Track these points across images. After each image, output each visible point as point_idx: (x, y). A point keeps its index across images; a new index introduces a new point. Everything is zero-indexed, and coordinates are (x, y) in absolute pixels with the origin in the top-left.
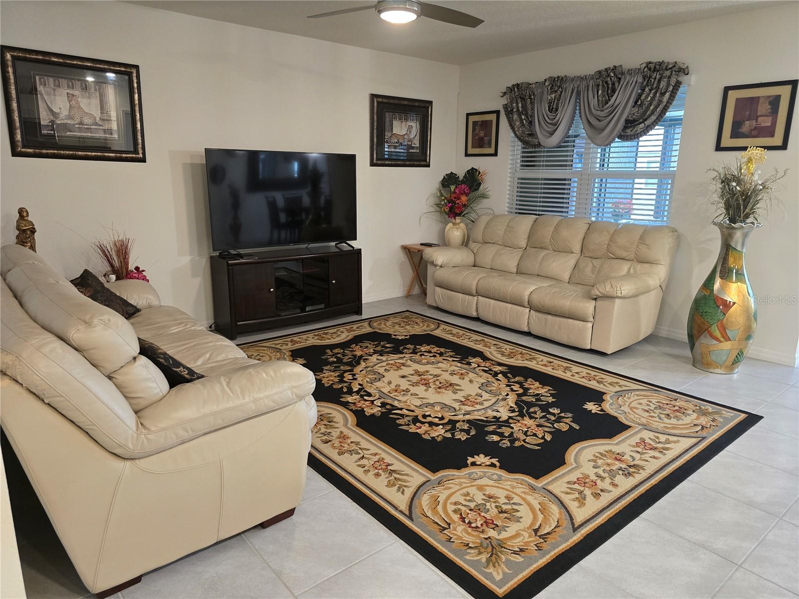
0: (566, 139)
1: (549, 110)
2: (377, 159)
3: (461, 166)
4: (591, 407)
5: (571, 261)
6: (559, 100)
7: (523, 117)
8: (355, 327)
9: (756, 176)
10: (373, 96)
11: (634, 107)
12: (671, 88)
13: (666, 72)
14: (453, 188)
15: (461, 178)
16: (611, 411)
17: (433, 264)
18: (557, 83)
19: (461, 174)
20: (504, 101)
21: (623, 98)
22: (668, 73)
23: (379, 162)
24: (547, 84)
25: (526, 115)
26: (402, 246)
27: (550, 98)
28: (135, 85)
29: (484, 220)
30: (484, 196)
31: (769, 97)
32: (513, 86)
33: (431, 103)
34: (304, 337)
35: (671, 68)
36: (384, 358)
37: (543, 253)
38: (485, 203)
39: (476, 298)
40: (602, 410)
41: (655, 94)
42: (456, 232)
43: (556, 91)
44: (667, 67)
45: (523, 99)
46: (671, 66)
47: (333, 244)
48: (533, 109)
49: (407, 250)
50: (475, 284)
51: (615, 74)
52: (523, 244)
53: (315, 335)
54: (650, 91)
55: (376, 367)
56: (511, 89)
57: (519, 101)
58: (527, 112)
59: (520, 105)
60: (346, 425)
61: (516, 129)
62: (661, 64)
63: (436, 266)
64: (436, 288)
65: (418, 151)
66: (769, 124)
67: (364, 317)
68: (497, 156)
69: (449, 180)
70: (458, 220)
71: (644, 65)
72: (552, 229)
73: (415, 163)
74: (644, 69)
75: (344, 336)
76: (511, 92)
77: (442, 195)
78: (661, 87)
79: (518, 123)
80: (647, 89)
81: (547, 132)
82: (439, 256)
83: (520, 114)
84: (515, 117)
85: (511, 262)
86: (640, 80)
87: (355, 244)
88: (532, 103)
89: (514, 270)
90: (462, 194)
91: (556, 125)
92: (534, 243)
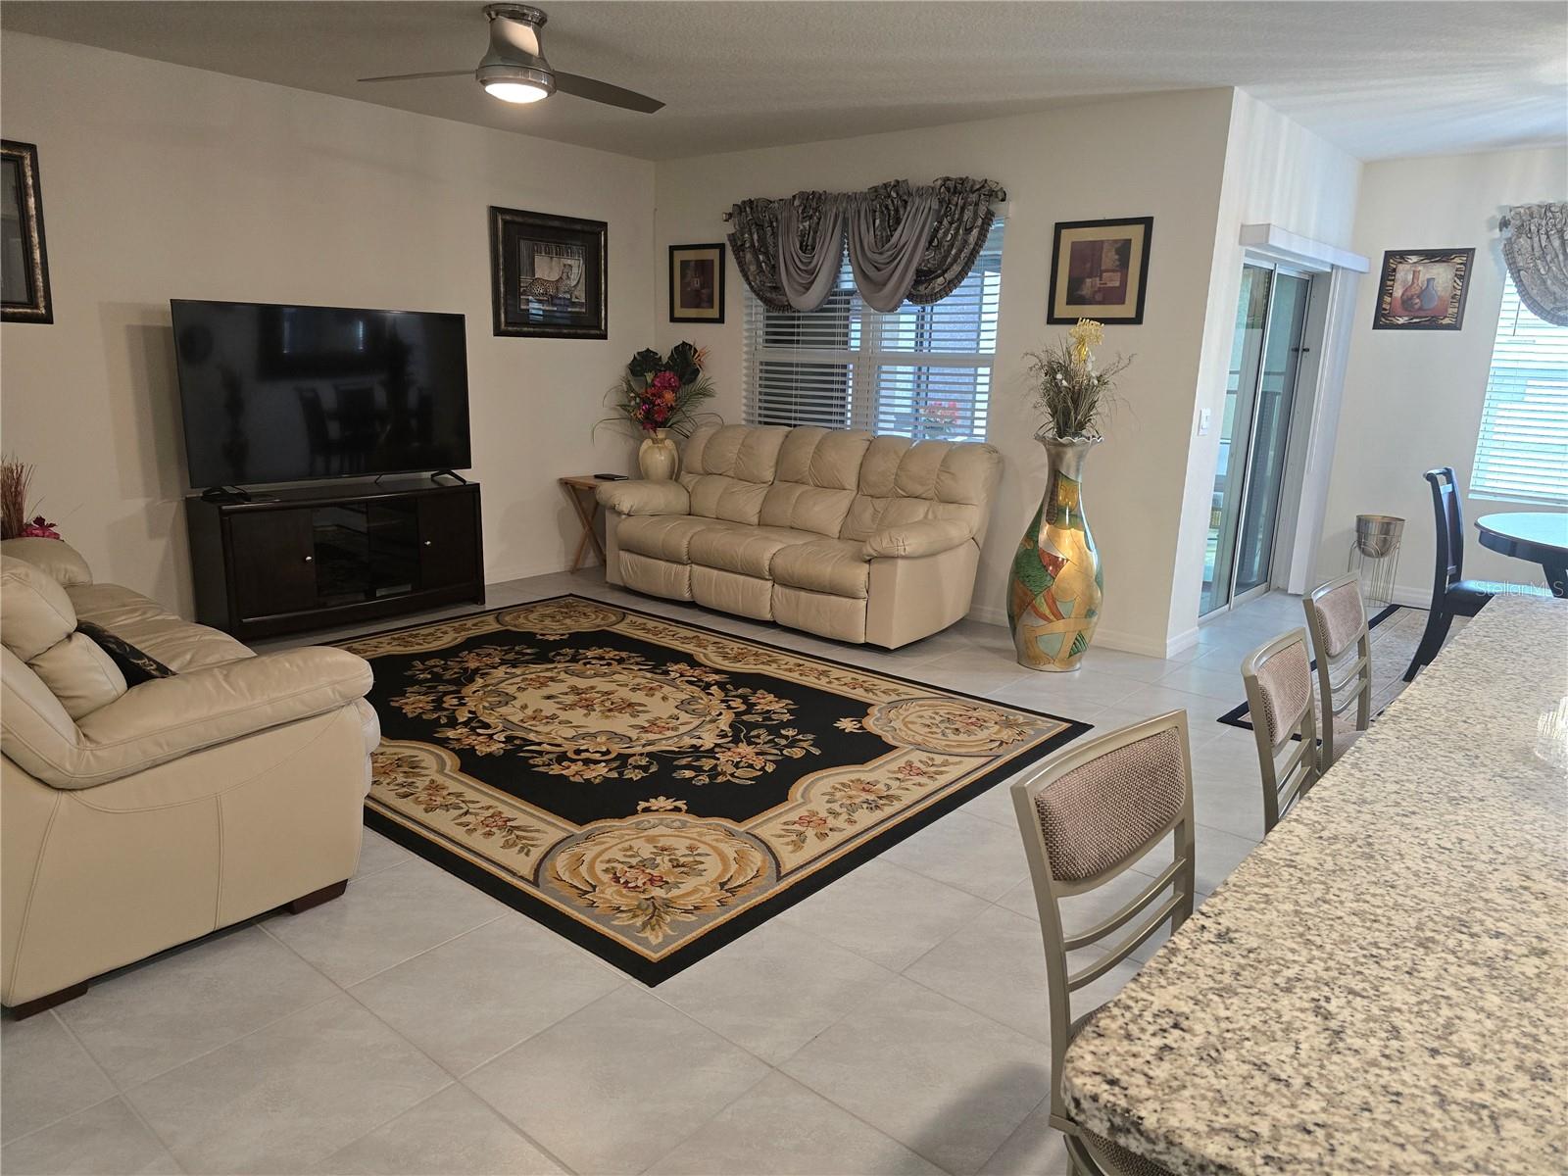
0: (831, 298)
1: (801, 248)
2: (507, 324)
3: (664, 339)
4: (847, 725)
5: (841, 502)
6: (816, 232)
7: (761, 257)
8: (469, 623)
9: (1090, 365)
10: (495, 211)
11: (927, 249)
12: (979, 222)
13: (971, 195)
14: (649, 377)
15: (665, 360)
16: (874, 728)
17: (613, 508)
18: (812, 203)
19: (665, 352)
20: (730, 228)
21: (911, 232)
22: (974, 197)
23: (510, 329)
24: (796, 203)
25: (766, 254)
26: (561, 479)
27: (801, 227)
28: (30, 181)
29: (704, 434)
30: (705, 393)
31: (1115, 241)
32: (744, 202)
33: (604, 225)
34: (374, 642)
35: (978, 190)
36: (518, 671)
37: (800, 489)
38: (707, 404)
39: (688, 568)
40: (861, 728)
41: (957, 230)
42: (658, 455)
43: (811, 217)
44: (972, 186)
45: (760, 227)
46: (978, 187)
47: (427, 475)
48: (776, 245)
49: (569, 486)
50: (685, 543)
51: (898, 194)
52: (769, 475)
53: (394, 639)
54: (951, 223)
55: (503, 685)
56: (740, 209)
57: (754, 230)
58: (767, 248)
59: (755, 237)
60: (441, 770)
61: (751, 278)
62: (963, 181)
63: (620, 513)
64: (622, 553)
65: (584, 310)
66: (1117, 284)
67: (488, 606)
68: (723, 322)
69: (644, 362)
70: (661, 434)
71: (939, 182)
72: (811, 449)
73: (579, 331)
74: (940, 189)
75: (448, 638)
76: (740, 213)
77: (630, 389)
78: (965, 218)
79: (753, 268)
80: (945, 222)
81: (801, 284)
82: (625, 497)
83: (755, 252)
84: (749, 256)
85: (749, 504)
86: (935, 206)
87: (468, 475)
88: (774, 234)
89: (755, 520)
90: (666, 388)
91: (813, 273)
92: (786, 474)
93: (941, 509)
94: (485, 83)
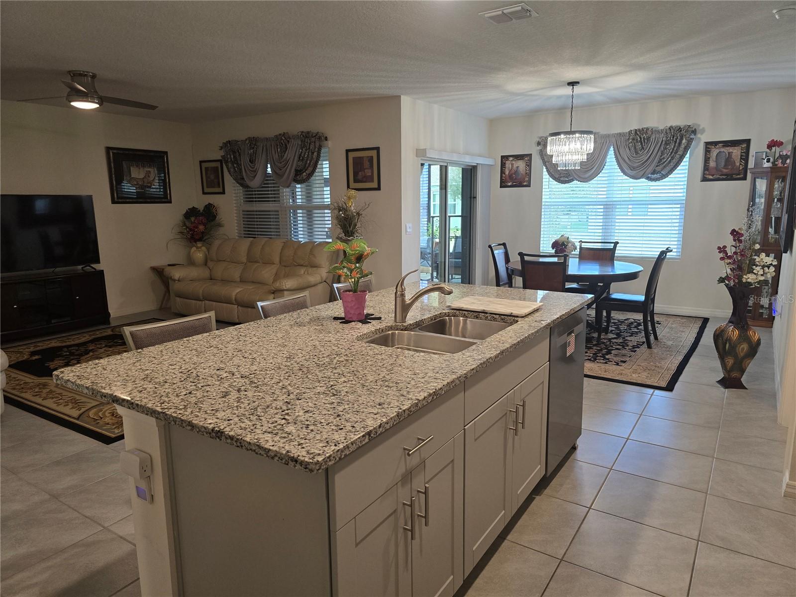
0: (265, 182)
1: (250, 161)
2: (118, 198)
3: (200, 202)
5: (273, 269)
6: (256, 154)
7: (235, 165)
8: (98, 333)
9: (353, 207)
10: (108, 149)
11: (299, 161)
12: (317, 149)
13: (312, 138)
14: (193, 219)
15: (201, 211)
17: (171, 278)
18: (253, 142)
19: (201, 207)
20: (222, 153)
21: (291, 154)
22: (313, 139)
23: (120, 200)
24: (247, 142)
25: (237, 164)
26: (151, 267)
27: (250, 152)
29: (217, 243)
30: (220, 225)
31: (368, 157)
32: (227, 142)
33: (166, 153)
34: (48, 342)
35: (315, 136)
36: (110, 349)
37: (256, 265)
38: (222, 231)
39: (204, 302)
41: (308, 153)
42: (199, 255)
43: (253, 148)
44: (312, 135)
45: (234, 152)
46: (314, 135)
47: (80, 267)
48: (241, 160)
49: (154, 269)
50: (201, 292)
51: (285, 138)
52: (244, 260)
53: (58, 341)
54: (306, 150)
55: (101, 355)
56: (225, 144)
57: (231, 153)
58: (237, 162)
59: (232, 157)
61: (232, 174)
62: (308, 133)
63: (174, 280)
64: (177, 298)
66: (370, 174)
68: (225, 194)
69: (191, 213)
70: (199, 244)
71: (300, 133)
72: (261, 247)
73: (156, 200)
74: (300, 136)
75: (85, 338)
76: (226, 146)
77: (185, 224)
78: (311, 148)
79: (232, 170)
80: (304, 149)
81: (252, 177)
82: (177, 274)
83: (233, 163)
84: (230, 165)
85: (236, 273)
86: (300, 143)
87: (97, 267)
88: (240, 155)
89: (238, 280)
90: (200, 224)
91: (255, 172)
92: (251, 259)
93: (310, 270)
94: (71, 102)
